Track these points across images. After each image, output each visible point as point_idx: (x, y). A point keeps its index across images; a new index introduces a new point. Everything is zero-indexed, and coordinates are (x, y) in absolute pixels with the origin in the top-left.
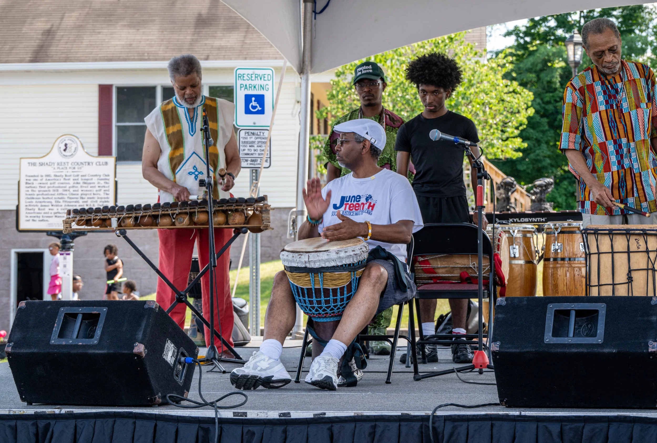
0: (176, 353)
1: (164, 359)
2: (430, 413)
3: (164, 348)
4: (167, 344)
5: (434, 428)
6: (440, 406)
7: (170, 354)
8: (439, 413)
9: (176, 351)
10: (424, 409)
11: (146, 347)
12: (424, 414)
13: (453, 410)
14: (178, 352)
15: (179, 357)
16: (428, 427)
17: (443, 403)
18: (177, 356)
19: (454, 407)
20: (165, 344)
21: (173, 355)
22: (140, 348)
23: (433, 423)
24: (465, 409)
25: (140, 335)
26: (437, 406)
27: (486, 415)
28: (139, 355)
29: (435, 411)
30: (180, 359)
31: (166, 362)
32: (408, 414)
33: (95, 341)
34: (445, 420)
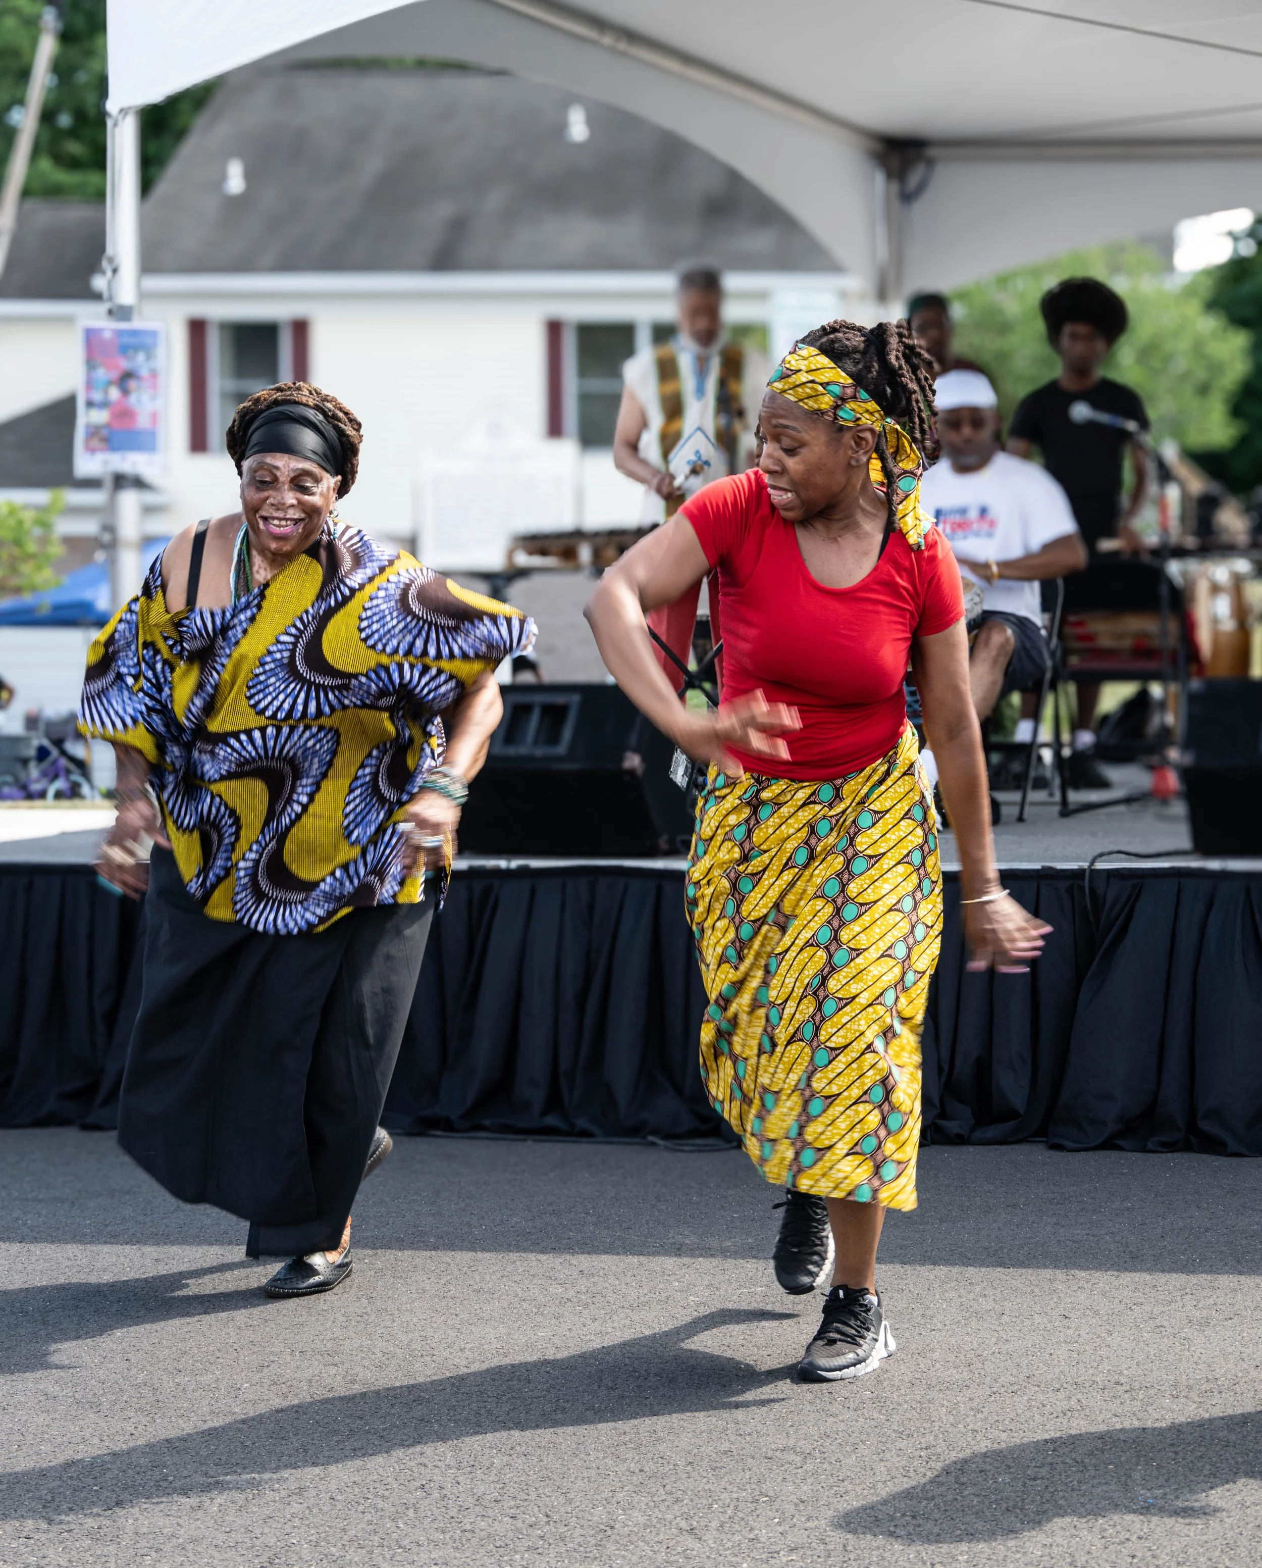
0: (690, 770)
1: (671, 780)
2: (1085, 865)
3: (671, 761)
4: (675, 755)
5: (1092, 890)
6: (1101, 855)
7: (681, 771)
8: (1099, 865)
9: (690, 766)
10: (1077, 859)
11: (644, 759)
12: (1076, 867)
13: (1121, 861)
14: (693, 769)
15: (694, 776)
16: (1083, 888)
17: (1106, 850)
18: (691, 774)
19: (1123, 856)
20: (672, 754)
21: (685, 773)
22: (633, 761)
23: (1090, 881)
24: (1140, 859)
25: (633, 740)
26: (1096, 854)
27: (1172, 868)
28: (631, 772)
29: (1093, 862)
30: (696, 779)
31: (675, 784)
32: (1051, 868)
33: (561, 749)
34: (1108, 877)
